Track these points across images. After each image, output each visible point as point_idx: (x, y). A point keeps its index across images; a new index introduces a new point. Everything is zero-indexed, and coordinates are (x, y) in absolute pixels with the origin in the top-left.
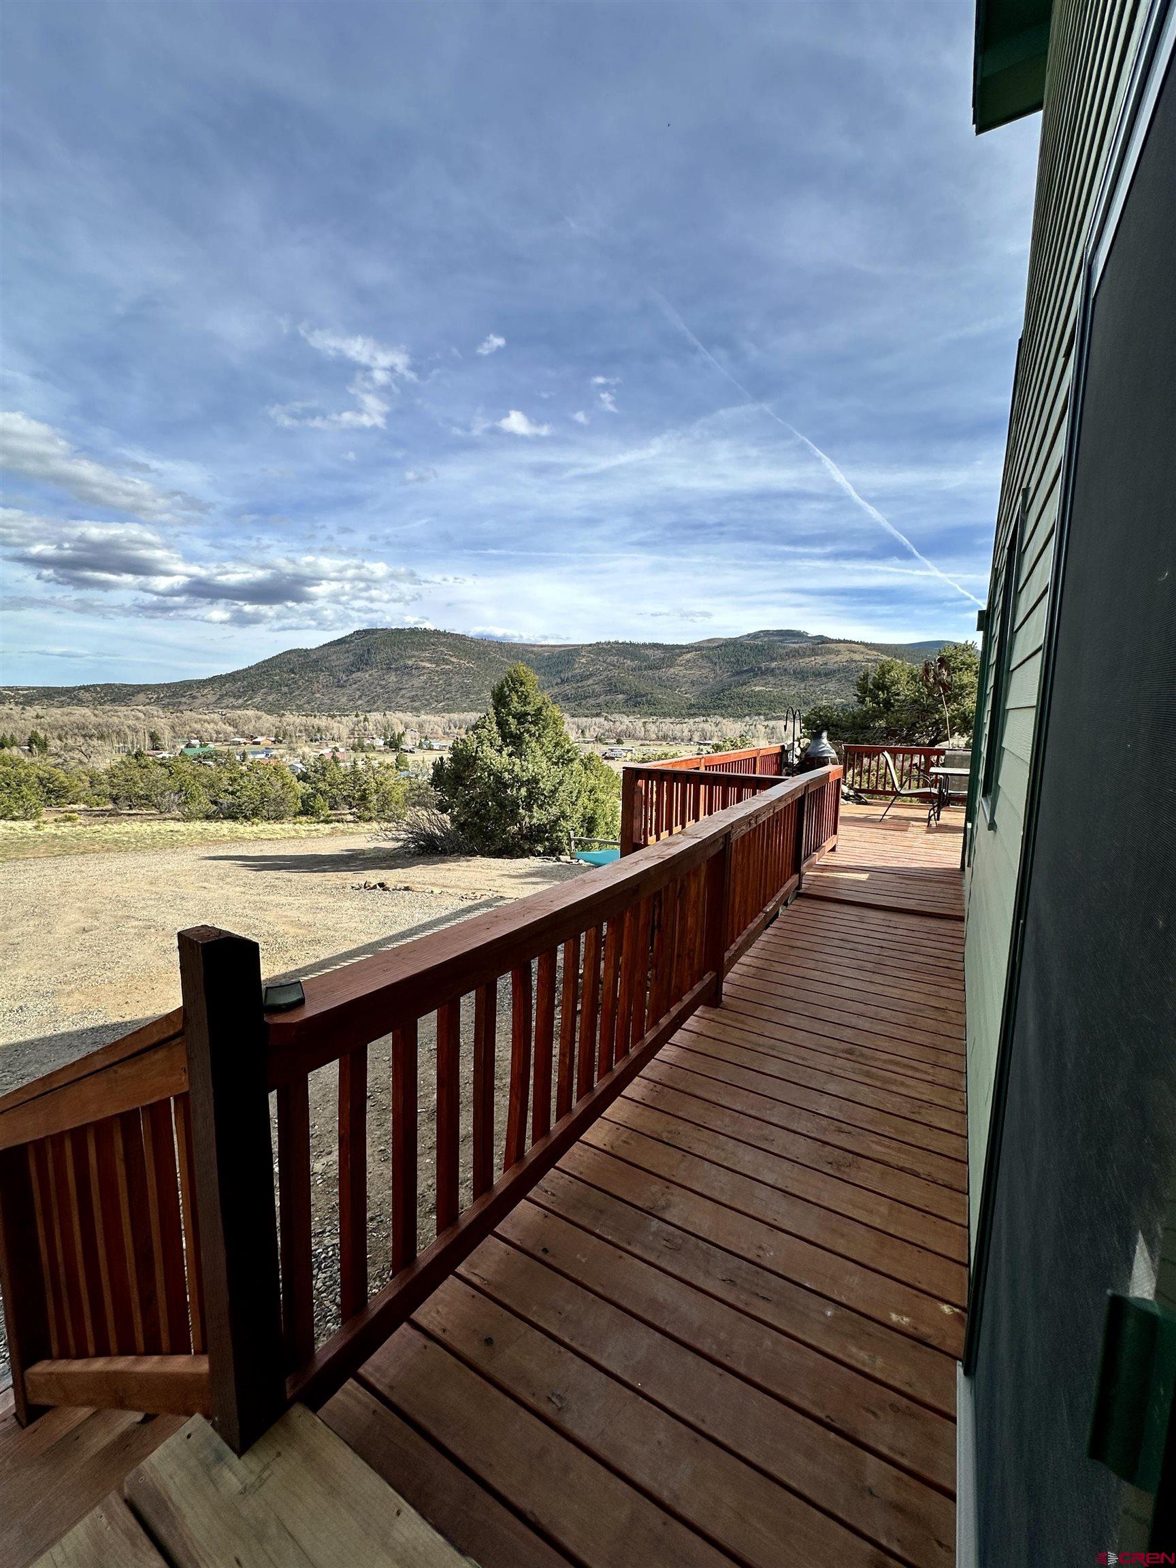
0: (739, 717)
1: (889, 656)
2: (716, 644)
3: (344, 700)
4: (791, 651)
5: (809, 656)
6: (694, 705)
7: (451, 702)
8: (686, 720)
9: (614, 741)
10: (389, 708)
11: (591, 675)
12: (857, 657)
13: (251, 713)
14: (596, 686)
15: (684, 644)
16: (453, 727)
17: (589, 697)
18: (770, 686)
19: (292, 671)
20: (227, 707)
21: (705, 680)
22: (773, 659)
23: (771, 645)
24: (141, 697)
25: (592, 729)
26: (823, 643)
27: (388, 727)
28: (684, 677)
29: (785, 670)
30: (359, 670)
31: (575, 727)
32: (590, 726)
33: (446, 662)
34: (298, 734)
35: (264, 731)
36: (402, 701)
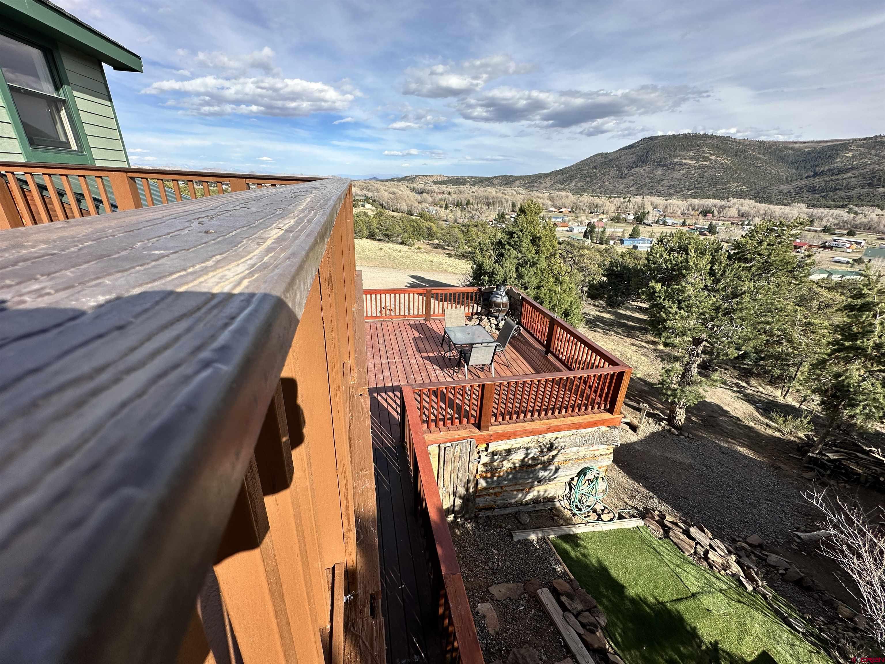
3: (622, 187)
7: (699, 191)
9: (844, 232)
10: (650, 194)
13: (563, 193)
14: (853, 179)
16: (691, 210)
17: (840, 189)
19: (595, 168)
20: (555, 189)
25: (825, 220)
27: (643, 206)
30: (637, 166)
32: (825, 217)
33: (705, 159)
34: (584, 208)
35: (567, 205)
36: (661, 189)
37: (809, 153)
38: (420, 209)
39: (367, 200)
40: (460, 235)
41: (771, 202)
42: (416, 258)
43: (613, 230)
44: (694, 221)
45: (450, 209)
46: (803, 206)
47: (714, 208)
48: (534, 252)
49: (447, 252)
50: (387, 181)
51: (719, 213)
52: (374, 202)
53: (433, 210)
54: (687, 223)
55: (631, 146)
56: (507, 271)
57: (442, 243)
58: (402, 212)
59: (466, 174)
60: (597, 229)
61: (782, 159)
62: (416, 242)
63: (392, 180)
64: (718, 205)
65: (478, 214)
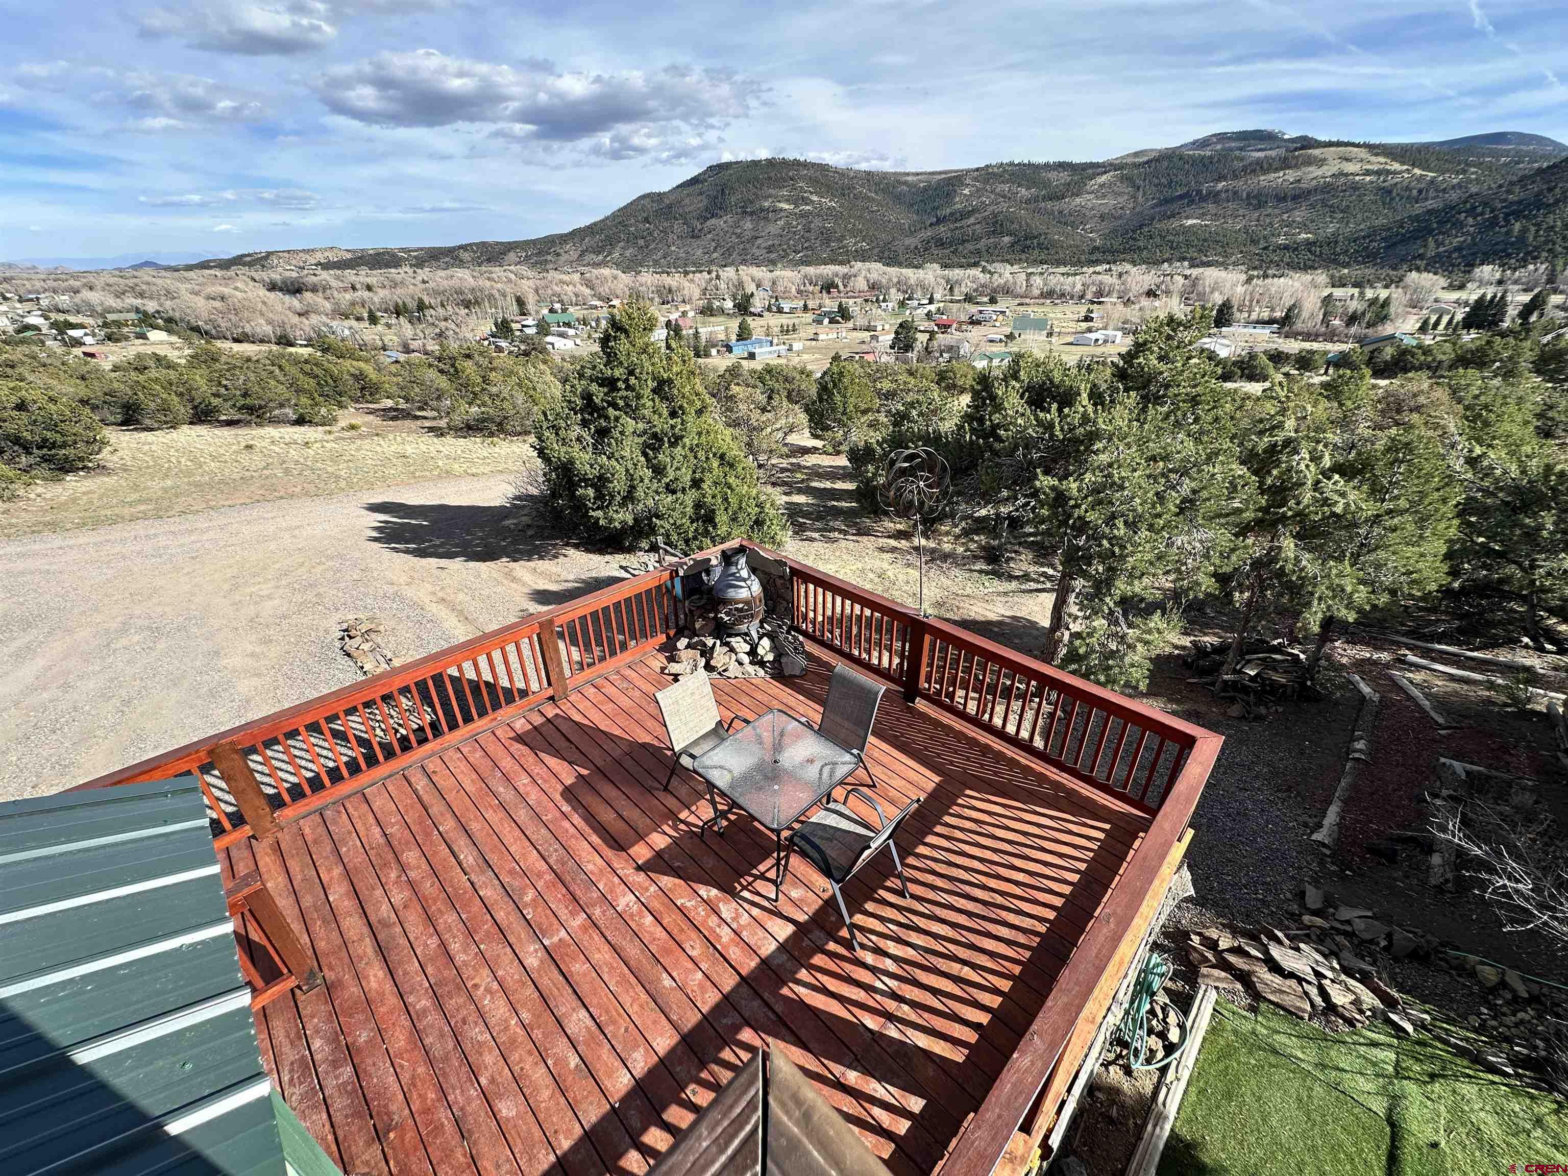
0: (1154, 263)
1: (1403, 163)
2: (1145, 159)
3: (699, 252)
4: (1250, 164)
5: (1277, 170)
6: (1098, 248)
7: (810, 253)
8: (1085, 269)
9: (986, 299)
10: (744, 262)
11: (973, 212)
12: (1350, 168)
13: (606, 272)
14: (977, 226)
15: (1101, 161)
16: (808, 285)
17: (968, 241)
18: (1208, 217)
19: (647, 220)
20: (589, 264)
21: (1120, 212)
22: (1221, 178)
23: (1224, 157)
24: (512, 256)
25: (963, 285)
26: (1302, 148)
27: (740, 285)
28: (1092, 209)
29: (1235, 193)
30: (713, 216)
31: (943, 282)
32: (962, 280)
33: (806, 201)
34: (651, 296)
35: (619, 292)
36: (758, 252)
37: (925, 189)
38: (307, 329)
39: (147, 320)
40: (443, 382)
41: (900, 265)
42: (359, 455)
43: (709, 329)
44: (818, 302)
45: (383, 321)
46: (936, 266)
47: (836, 280)
48: (665, 413)
49: (427, 424)
50: (189, 268)
51: (845, 286)
52: (170, 324)
53: (343, 329)
54: (810, 307)
55: (694, 181)
56: (630, 466)
57: (403, 405)
58: (262, 341)
59: (393, 244)
60: (684, 332)
61: (898, 198)
62: (339, 413)
63: (204, 265)
64: (841, 274)
65: (453, 326)
